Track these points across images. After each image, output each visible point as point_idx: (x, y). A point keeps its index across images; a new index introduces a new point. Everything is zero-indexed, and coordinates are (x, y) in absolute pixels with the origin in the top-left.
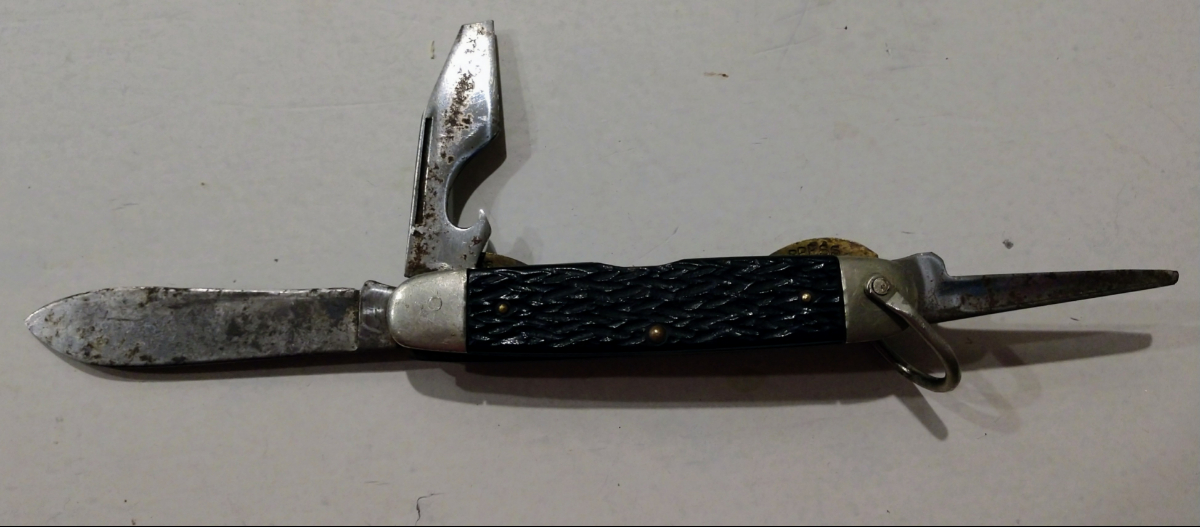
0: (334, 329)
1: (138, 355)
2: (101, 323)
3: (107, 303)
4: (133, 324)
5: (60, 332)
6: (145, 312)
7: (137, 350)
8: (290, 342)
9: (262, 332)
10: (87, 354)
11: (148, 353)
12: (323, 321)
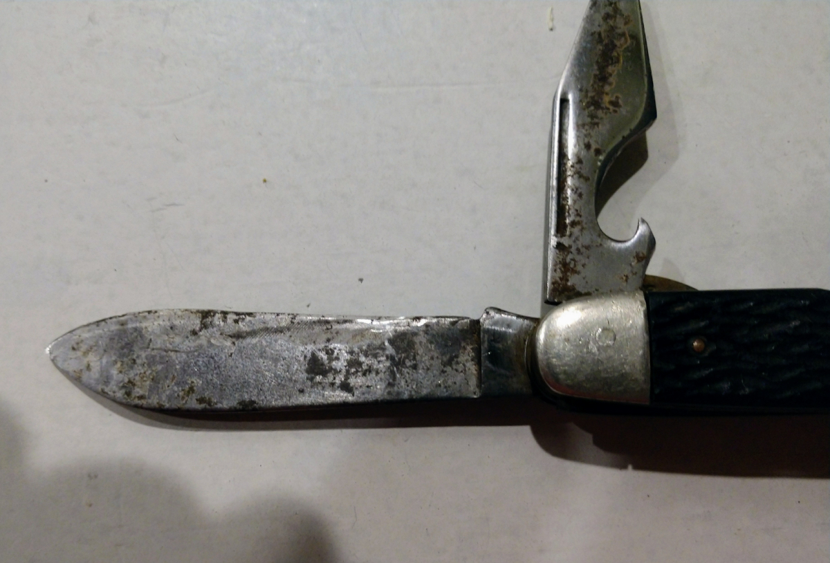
0: (448, 369)
1: (194, 396)
2: (143, 355)
3: (149, 329)
4: (184, 356)
5: (92, 364)
6: (198, 342)
7: (191, 390)
8: (390, 385)
9: (353, 370)
10: (128, 394)
11: (207, 394)
12: (432, 358)
